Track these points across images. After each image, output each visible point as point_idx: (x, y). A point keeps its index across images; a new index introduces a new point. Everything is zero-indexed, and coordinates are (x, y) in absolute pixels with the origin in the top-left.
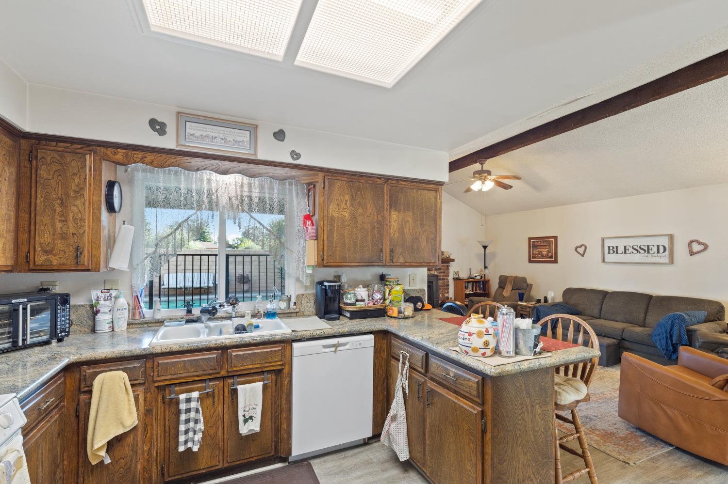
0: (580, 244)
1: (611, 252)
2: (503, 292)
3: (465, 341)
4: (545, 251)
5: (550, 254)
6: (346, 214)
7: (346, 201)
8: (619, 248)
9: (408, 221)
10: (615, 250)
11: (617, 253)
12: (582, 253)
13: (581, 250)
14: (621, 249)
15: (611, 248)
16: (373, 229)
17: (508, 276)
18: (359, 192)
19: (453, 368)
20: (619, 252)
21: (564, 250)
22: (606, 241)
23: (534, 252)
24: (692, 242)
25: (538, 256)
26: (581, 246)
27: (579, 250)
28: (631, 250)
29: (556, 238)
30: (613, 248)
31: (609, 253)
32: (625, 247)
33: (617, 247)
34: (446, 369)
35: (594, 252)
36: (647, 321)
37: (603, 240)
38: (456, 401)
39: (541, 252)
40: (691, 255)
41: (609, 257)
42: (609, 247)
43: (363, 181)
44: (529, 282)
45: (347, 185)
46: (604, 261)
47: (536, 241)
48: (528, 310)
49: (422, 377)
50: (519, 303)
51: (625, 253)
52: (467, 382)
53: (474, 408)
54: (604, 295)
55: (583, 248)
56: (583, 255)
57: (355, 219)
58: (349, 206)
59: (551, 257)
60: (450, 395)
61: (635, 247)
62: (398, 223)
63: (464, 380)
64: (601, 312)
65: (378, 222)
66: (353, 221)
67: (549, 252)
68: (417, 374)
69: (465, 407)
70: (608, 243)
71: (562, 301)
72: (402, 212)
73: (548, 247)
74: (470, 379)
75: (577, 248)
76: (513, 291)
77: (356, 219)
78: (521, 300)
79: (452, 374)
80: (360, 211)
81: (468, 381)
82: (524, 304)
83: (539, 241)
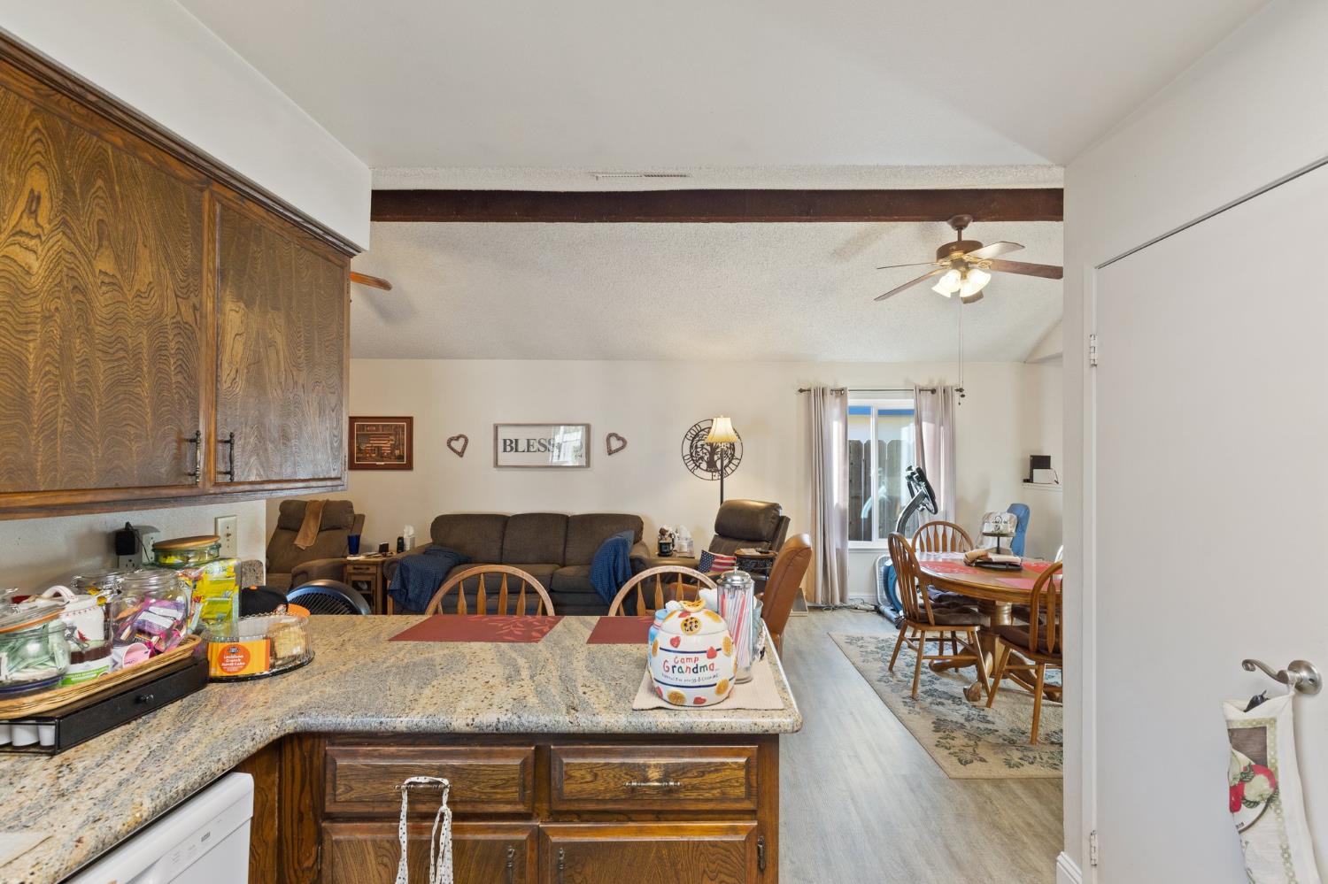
0: (456, 435)
1: (508, 448)
2: (295, 539)
3: (700, 675)
4: (386, 445)
5: (397, 452)
6: (34, 263)
7: (35, 199)
8: (519, 442)
9: (271, 344)
10: (513, 446)
11: (516, 451)
12: (460, 450)
13: (458, 445)
14: (522, 445)
15: (508, 442)
16: (159, 352)
17: (306, 503)
18: (100, 183)
19: (660, 754)
20: (520, 449)
21: (426, 445)
22: (500, 430)
23: (363, 447)
24: (611, 435)
25: (370, 456)
26: (457, 438)
27: (454, 444)
28: (536, 445)
29: (409, 420)
30: (511, 441)
31: (505, 450)
32: (528, 440)
33: (516, 440)
34: (632, 770)
35: (480, 447)
36: (568, 555)
37: (496, 427)
38: (674, 838)
39: (378, 447)
40: (610, 454)
41: (507, 458)
42: (505, 441)
43: (119, 142)
44: (357, 511)
45: (37, 123)
46: (496, 465)
47: (368, 426)
48: (373, 570)
49: (515, 829)
50: (349, 558)
51: (528, 451)
52: (713, 776)
53: (734, 830)
54: (503, 521)
55: (462, 441)
56: (461, 454)
57: (80, 297)
58: (47, 227)
59: (400, 458)
60: (652, 832)
61: (542, 441)
62: (245, 344)
63: (703, 774)
64: (502, 553)
65: (183, 328)
66: (68, 300)
67: (394, 447)
68: (489, 828)
69: (707, 839)
70: (504, 434)
71: (431, 541)
72: (256, 309)
73: (392, 438)
74: (723, 764)
75: (451, 439)
76: (322, 534)
77: (84, 293)
78: (355, 551)
79: (654, 774)
80: (105, 264)
81: (717, 771)
82: (361, 558)
83: (374, 425)
